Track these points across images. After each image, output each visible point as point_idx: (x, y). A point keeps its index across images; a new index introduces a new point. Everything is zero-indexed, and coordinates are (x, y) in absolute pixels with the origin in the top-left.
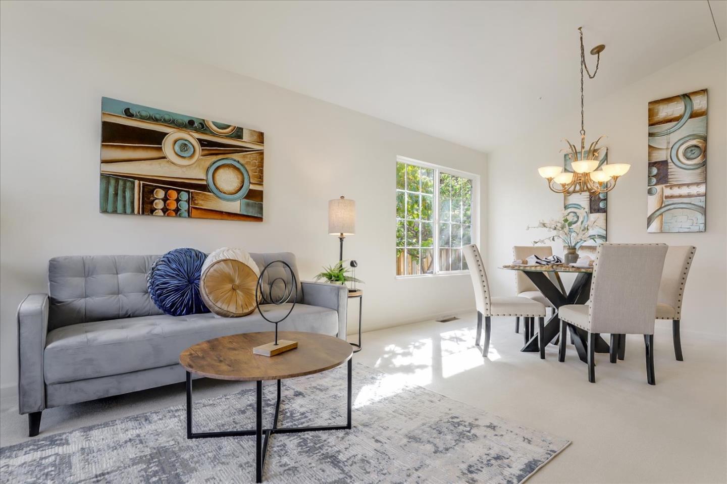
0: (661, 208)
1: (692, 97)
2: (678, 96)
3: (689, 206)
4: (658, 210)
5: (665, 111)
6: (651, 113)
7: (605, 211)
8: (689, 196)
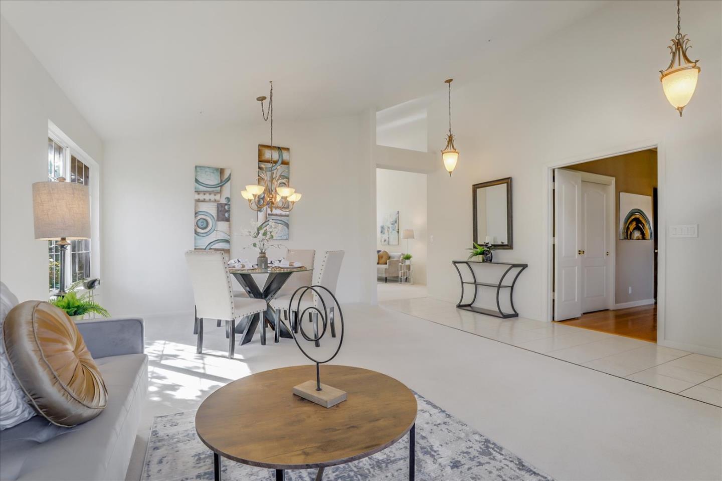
0: (266, 222)
1: (283, 151)
2: (275, 147)
3: (281, 222)
4: (264, 223)
5: (268, 154)
6: (260, 154)
7: (228, 220)
8: (281, 215)
